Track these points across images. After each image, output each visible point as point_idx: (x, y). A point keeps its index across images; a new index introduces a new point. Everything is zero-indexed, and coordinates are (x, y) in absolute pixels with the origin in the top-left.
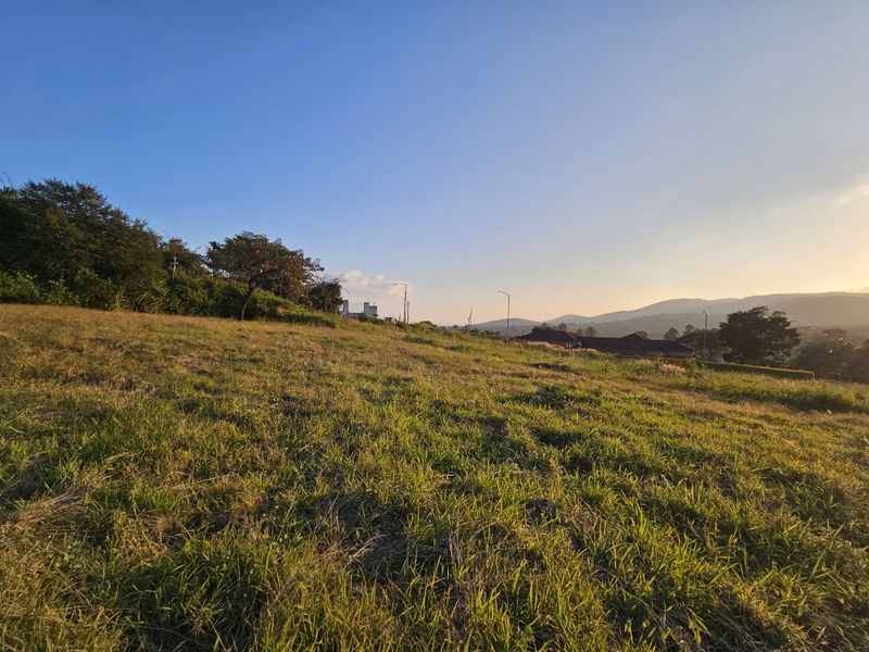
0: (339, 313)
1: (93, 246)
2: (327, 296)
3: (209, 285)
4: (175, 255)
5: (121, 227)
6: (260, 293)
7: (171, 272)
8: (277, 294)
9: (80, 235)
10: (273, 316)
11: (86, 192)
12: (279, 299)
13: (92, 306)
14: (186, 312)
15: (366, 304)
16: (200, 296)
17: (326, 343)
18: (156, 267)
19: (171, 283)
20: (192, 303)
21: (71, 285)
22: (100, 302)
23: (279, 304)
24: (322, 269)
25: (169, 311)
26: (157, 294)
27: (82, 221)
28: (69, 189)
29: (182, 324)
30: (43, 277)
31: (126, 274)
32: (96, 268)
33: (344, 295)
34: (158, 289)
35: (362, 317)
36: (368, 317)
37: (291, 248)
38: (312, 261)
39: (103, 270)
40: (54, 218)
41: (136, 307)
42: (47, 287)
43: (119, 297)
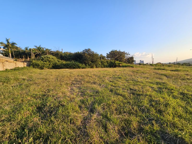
0: (134, 64)
1: (91, 58)
2: (131, 60)
3: (107, 62)
4: (102, 57)
5: (94, 54)
6: (117, 62)
7: (101, 60)
8: (120, 61)
9: (89, 57)
10: (119, 66)
11: (89, 49)
12: (120, 62)
14: (104, 67)
15: (140, 61)
16: (106, 64)
17: (133, 72)
18: (99, 60)
19: (101, 62)
20: (105, 66)
21: (89, 65)
22: (92, 67)
23: (120, 63)
24: (130, 54)
25: (101, 67)
26: (99, 64)
27: (89, 54)
28: (87, 50)
29: (104, 70)
30: (86, 64)
31: (95, 62)
32: (91, 62)
33: (134, 59)
34: (100, 64)
35: (140, 64)
36: (141, 64)
37: (122, 51)
38: (127, 53)
39: (92, 62)
40: (86, 55)
41: (97, 67)
42: (86, 66)
43: (95, 66)
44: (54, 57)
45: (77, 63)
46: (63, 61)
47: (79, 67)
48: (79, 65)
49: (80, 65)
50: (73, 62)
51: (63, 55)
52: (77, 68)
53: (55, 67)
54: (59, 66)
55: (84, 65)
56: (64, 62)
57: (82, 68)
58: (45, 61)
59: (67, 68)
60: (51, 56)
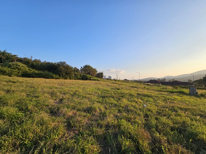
0: (103, 78)
1: (65, 70)
2: (100, 75)
3: (80, 75)
4: (76, 70)
5: (68, 67)
6: (88, 76)
7: (75, 73)
8: (91, 75)
10: (90, 80)
11: (64, 63)
12: (91, 76)
13: (65, 79)
14: (77, 79)
15: (109, 76)
16: (79, 77)
18: (73, 72)
19: (75, 75)
20: (78, 78)
21: (63, 76)
22: (66, 79)
23: (91, 77)
25: (75, 79)
26: (73, 77)
27: (64, 67)
28: (62, 62)
29: (76, 81)
30: (60, 75)
31: (69, 74)
32: (65, 73)
33: (104, 75)
35: (107, 79)
36: (109, 79)
40: (61, 67)
41: (70, 79)
42: (60, 77)
43: (68, 77)
44: (24, 65)
45: (51, 74)
46: (34, 70)
47: (53, 78)
48: (53, 76)
49: (54, 76)
50: (46, 72)
51: (35, 64)
52: (51, 78)
53: (25, 75)
54: (30, 75)
55: (58, 76)
56: (37, 72)
57: (56, 79)
58: (14, 69)
59: (40, 77)
60: (21, 64)
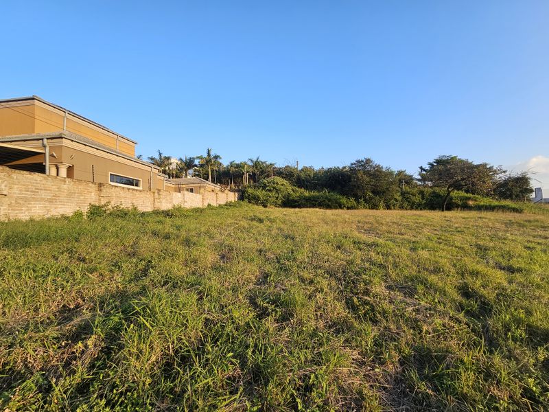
1: (372, 183)
3: (422, 193)
4: (404, 179)
5: (381, 172)
6: (455, 194)
7: (402, 188)
8: (467, 192)
9: (368, 180)
10: (465, 207)
11: (368, 161)
12: (469, 195)
13: (372, 208)
14: (412, 208)
16: (417, 199)
18: (394, 187)
19: (403, 194)
20: (413, 203)
21: (366, 201)
22: (374, 207)
23: (469, 198)
24: (505, 172)
25: (401, 208)
26: (396, 200)
27: (367, 173)
28: (363, 161)
30: (357, 198)
31: (384, 192)
32: (373, 192)
34: (397, 198)
38: (495, 168)
39: (375, 192)
40: (359, 175)
41: (388, 207)
42: (359, 202)
43: (382, 204)
44: (285, 182)
45: (336, 196)
46: (303, 190)
47: (340, 206)
48: (341, 201)
49: (344, 200)
50: (326, 193)
51: (303, 176)
52: (336, 208)
53: (289, 203)
54: (296, 201)
55: (352, 199)
56: (307, 194)
57: (348, 208)
58: (270, 191)
59: (314, 206)
60: (279, 180)
